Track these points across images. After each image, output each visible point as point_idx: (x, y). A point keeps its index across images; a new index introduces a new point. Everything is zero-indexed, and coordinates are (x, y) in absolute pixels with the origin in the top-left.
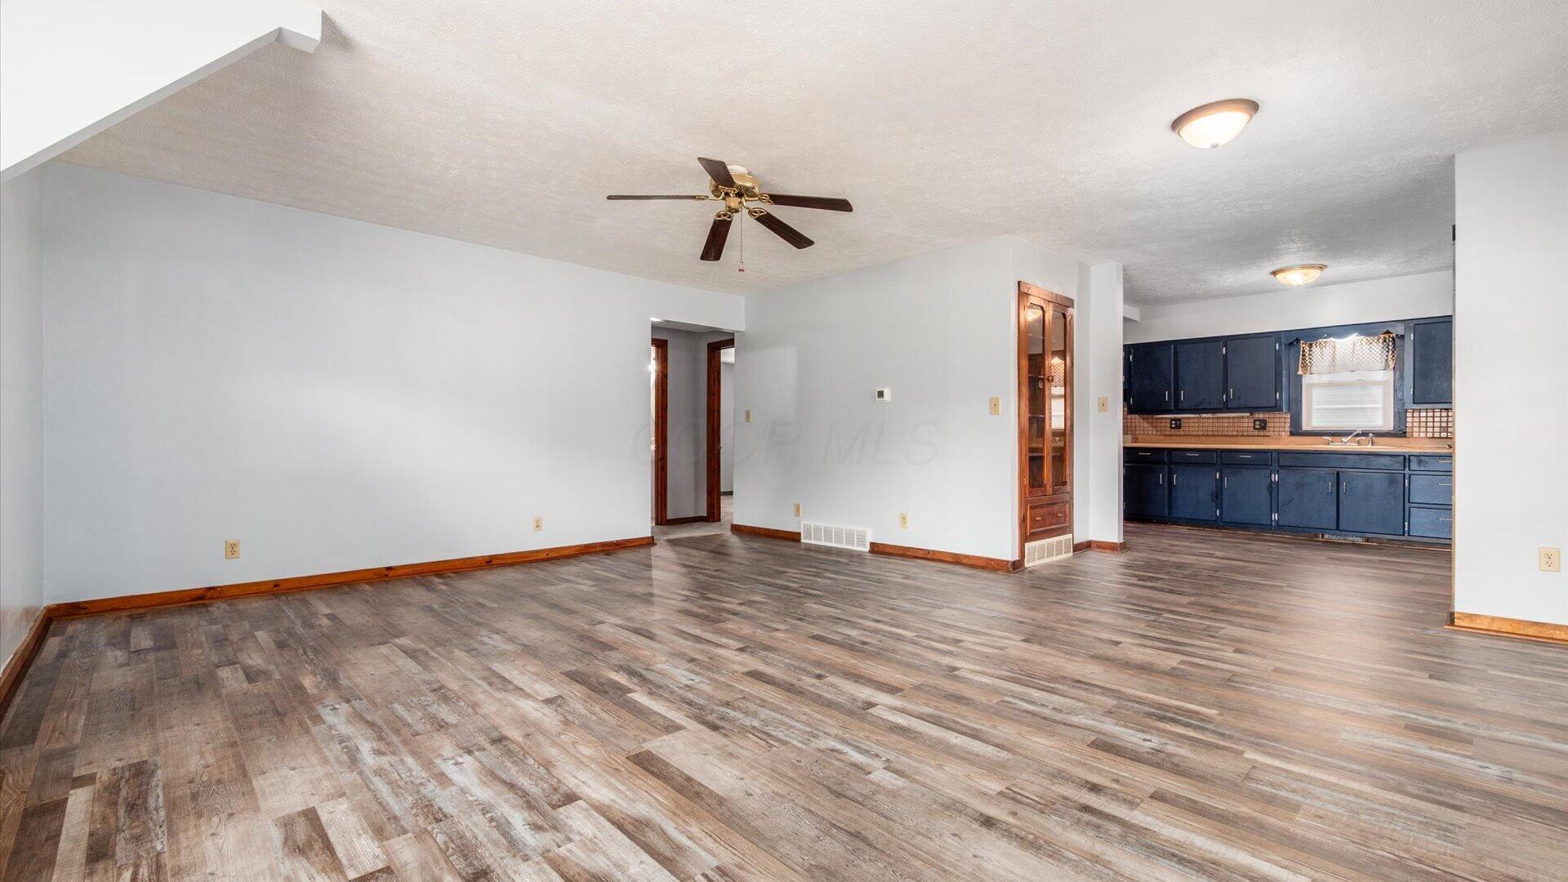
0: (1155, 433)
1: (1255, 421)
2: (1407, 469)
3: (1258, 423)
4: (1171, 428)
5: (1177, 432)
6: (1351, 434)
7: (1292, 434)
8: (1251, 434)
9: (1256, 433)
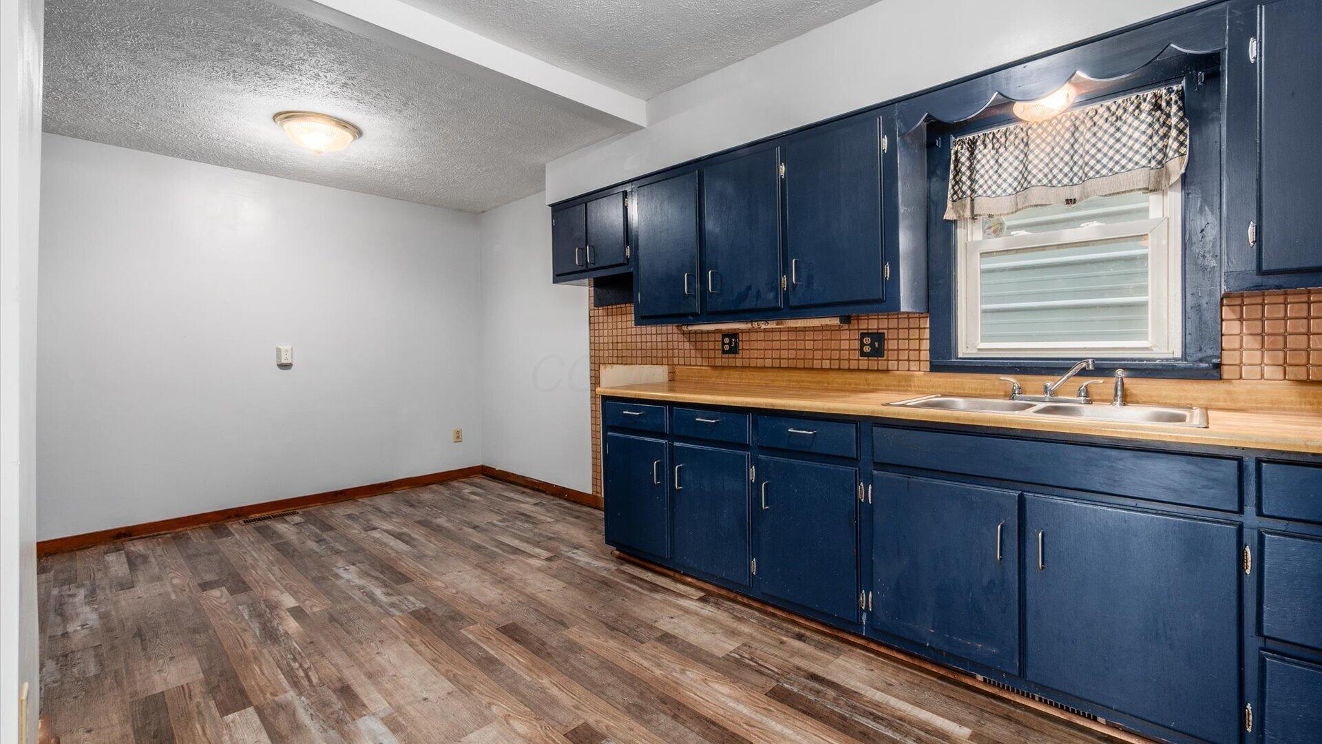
0: (699, 362)
1: (863, 335)
2: (1250, 509)
3: (867, 340)
4: (724, 352)
5: (729, 360)
6: (1068, 369)
7: (935, 368)
8: (854, 365)
9: (864, 363)
